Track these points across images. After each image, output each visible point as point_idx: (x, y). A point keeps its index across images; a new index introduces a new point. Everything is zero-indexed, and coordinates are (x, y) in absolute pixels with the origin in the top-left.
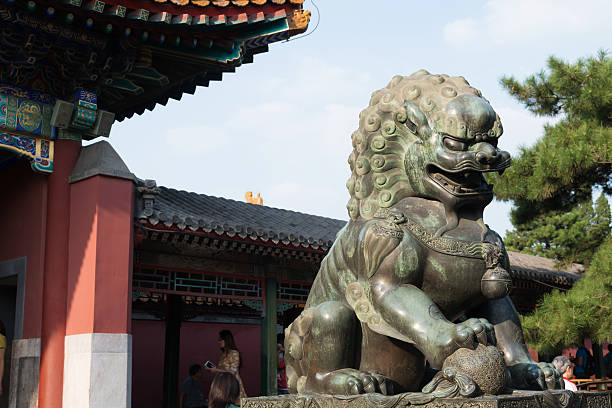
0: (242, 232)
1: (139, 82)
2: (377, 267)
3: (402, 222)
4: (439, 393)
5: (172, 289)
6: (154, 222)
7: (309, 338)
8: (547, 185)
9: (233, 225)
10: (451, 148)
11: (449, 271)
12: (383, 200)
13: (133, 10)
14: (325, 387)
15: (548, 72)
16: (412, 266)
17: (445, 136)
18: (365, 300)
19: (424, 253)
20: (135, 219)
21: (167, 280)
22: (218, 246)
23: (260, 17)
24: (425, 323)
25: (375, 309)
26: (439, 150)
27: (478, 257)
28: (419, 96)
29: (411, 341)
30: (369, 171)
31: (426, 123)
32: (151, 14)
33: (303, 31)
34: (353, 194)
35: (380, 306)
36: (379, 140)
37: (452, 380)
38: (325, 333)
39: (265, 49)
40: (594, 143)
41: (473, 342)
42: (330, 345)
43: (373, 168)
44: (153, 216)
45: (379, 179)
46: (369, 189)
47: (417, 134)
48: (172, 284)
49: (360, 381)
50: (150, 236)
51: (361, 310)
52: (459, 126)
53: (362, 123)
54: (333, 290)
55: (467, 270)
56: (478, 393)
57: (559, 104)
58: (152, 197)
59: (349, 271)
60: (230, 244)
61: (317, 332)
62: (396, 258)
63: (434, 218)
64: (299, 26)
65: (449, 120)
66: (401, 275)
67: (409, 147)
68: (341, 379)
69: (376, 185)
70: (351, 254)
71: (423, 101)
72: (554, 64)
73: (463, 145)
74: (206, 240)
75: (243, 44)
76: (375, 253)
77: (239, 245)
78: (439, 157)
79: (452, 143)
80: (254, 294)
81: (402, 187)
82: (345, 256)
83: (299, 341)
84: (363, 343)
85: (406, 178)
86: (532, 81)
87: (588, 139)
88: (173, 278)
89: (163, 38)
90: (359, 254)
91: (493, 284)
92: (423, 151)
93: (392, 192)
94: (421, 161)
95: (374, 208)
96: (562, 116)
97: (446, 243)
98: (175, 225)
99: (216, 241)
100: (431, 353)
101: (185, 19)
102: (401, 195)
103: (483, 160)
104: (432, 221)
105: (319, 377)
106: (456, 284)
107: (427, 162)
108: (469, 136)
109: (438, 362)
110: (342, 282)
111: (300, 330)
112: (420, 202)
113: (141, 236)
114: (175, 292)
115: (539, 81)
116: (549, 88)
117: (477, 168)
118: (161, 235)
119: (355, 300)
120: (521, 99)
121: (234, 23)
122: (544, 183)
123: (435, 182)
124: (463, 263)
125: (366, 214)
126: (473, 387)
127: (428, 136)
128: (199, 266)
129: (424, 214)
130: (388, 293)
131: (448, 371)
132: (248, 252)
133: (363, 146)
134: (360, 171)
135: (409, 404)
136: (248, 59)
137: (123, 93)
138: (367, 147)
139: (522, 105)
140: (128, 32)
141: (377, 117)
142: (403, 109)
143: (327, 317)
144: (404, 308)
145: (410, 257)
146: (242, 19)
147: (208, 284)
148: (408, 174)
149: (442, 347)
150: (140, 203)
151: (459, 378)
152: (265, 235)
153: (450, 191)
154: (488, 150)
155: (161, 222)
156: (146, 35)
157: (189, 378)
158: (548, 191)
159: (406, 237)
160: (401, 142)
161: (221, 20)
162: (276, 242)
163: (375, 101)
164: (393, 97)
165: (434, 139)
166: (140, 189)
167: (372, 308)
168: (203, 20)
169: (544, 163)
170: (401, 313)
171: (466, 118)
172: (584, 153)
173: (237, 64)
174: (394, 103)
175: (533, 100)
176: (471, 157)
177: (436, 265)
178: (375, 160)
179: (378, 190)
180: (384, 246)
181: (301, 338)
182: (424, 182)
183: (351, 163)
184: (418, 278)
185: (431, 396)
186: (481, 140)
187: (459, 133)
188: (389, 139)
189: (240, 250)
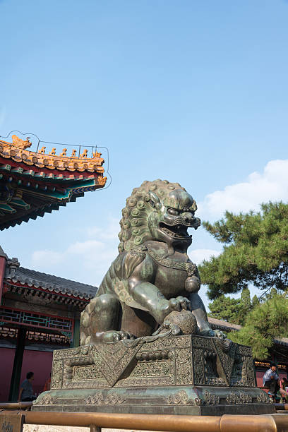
0: (63, 291)
1: (14, 206)
2: (131, 272)
3: (146, 250)
4: (161, 335)
5: (21, 321)
6: (15, 281)
7: (94, 313)
8: (225, 276)
9: (58, 287)
10: (171, 214)
11: (169, 276)
12: (136, 241)
13: (14, 168)
14: (101, 340)
15: (226, 220)
16: (150, 272)
17: (169, 208)
18: (125, 290)
19: (156, 266)
20: (5, 279)
21: (19, 317)
22: (49, 298)
23: (81, 178)
24: (155, 300)
25: (130, 294)
26: (165, 214)
27: (183, 270)
28: (156, 188)
29: (147, 310)
30: (130, 226)
31: (159, 202)
32: (24, 171)
33: (102, 186)
34: (121, 239)
35: (132, 293)
36: (136, 210)
37: (168, 327)
38: (103, 310)
39: (82, 195)
40: (248, 254)
41: (180, 308)
42: (105, 316)
43: (132, 225)
44: (14, 278)
45: (135, 230)
46: (130, 236)
47: (154, 207)
48: (22, 319)
49: (120, 335)
50: (11, 290)
51: (122, 295)
52: (175, 203)
53: (127, 203)
54: (108, 289)
55: (178, 276)
56: (181, 333)
57: (231, 237)
58: (15, 267)
59: (117, 278)
60: (56, 297)
61: (98, 309)
62: (141, 267)
63: (162, 250)
64: (100, 184)
65: (171, 200)
66: (144, 276)
67: (151, 214)
68: (109, 335)
69: (133, 234)
70: (118, 269)
71: (158, 191)
72: (228, 215)
73: (177, 212)
74: (43, 294)
75: (71, 191)
76: (130, 265)
77: (61, 298)
78: (165, 218)
79: (172, 211)
80: (67, 328)
81: (147, 234)
82: (115, 270)
83: (88, 317)
84: (123, 318)
85: (148, 230)
86: (217, 224)
87: (245, 252)
88: (22, 316)
89: (29, 184)
90: (123, 268)
91: (191, 283)
92: (157, 215)
93: (141, 237)
94: (156, 221)
95: (132, 245)
96: (233, 242)
97: (167, 261)
98: (26, 284)
99: (48, 295)
100: (158, 315)
101: (41, 174)
102: (146, 239)
103: (187, 220)
104: (161, 251)
105: (98, 335)
106: (172, 284)
107: (159, 221)
108: (180, 208)
109: (161, 320)
110: (113, 284)
111: (89, 310)
112: (155, 243)
113: (7, 289)
114: (23, 323)
115: (221, 224)
116: (226, 228)
117: (184, 224)
118: (18, 288)
119: (119, 290)
120: (212, 233)
121: (67, 179)
122: (223, 275)
123: (163, 232)
124: (176, 272)
125: (127, 248)
126: (179, 330)
127: (160, 207)
128: (38, 310)
129: (157, 248)
130: (137, 285)
131: (166, 323)
132: (66, 303)
133: (128, 214)
134: (125, 227)
135: (145, 342)
136: (73, 200)
137: (4, 212)
138: (129, 214)
139: (213, 236)
140: (11, 179)
141: (135, 199)
142: (148, 195)
143: (104, 301)
144: (145, 293)
145: (149, 267)
146: (71, 177)
147: (42, 321)
148: (150, 228)
149: (163, 311)
150: (8, 270)
151: (171, 327)
152: (76, 294)
153: (170, 236)
154: (189, 215)
155: (19, 281)
156: (20, 182)
157: (26, 380)
158: (226, 279)
159: (147, 257)
160: (147, 212)
161: (61, 177)
162: (82, 298)
163: (134, 192)
164: (143, 189)
165: (163, 209)
166: (9, 262)
167: (128, 294)
168: (51, 176)
169: (223, 264)
170: (144, 296)
171: (179, 200)
172: (243, 258)
173: (67, 200)
174: (143, 192)
175: (218, 234)
176: (181, 218)
177: (162, 273)
178: (133, 221)
179: (134, 236)
180: (136, 261)
181: (89, 315)
182: (158, 232)
183: (121, 223)
184: (152, 279)
185: (157, 337)
186: (186, 211)
187: (175, 206)
188: (141, 210)
189: (61, 302)
